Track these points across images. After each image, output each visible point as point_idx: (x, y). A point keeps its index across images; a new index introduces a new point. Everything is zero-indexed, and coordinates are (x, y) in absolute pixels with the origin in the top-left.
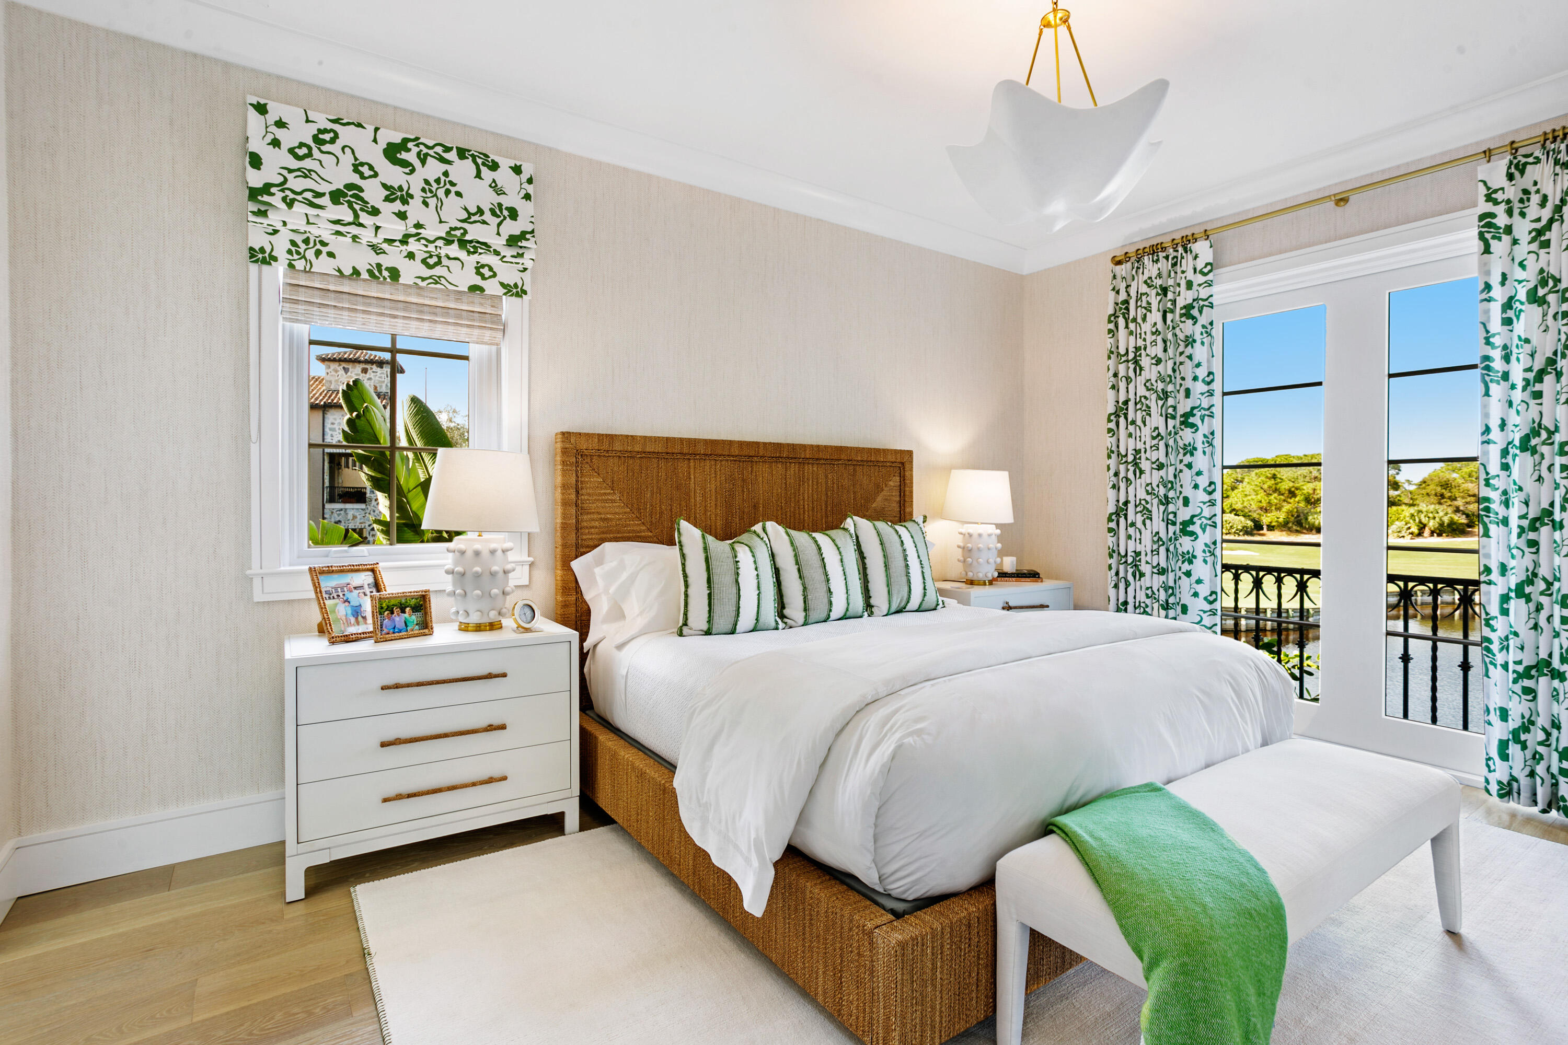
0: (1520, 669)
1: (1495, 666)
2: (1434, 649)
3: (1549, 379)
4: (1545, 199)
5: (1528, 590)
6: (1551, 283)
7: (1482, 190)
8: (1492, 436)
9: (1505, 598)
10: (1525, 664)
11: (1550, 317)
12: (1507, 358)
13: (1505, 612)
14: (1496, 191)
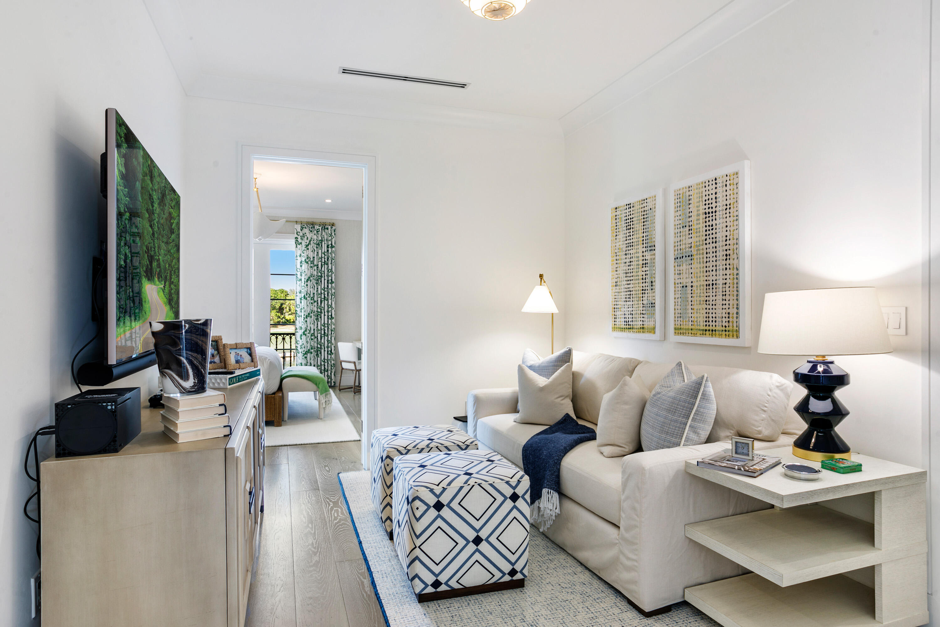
0: (304, 352)
1: (299, 353)
2: (291, 348)
3: (309, 282)
4: (307, 238)
5: (305, 333)
6: (309, 259)
7: (296, 232)
8: (297, 294)
9: (301, 336)
10: (305, 351)
11: (309, 267)
12: (301, 275)
13: (301, 339)
14: (298, 232)
